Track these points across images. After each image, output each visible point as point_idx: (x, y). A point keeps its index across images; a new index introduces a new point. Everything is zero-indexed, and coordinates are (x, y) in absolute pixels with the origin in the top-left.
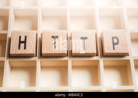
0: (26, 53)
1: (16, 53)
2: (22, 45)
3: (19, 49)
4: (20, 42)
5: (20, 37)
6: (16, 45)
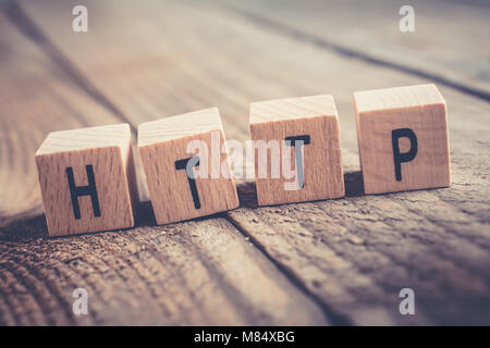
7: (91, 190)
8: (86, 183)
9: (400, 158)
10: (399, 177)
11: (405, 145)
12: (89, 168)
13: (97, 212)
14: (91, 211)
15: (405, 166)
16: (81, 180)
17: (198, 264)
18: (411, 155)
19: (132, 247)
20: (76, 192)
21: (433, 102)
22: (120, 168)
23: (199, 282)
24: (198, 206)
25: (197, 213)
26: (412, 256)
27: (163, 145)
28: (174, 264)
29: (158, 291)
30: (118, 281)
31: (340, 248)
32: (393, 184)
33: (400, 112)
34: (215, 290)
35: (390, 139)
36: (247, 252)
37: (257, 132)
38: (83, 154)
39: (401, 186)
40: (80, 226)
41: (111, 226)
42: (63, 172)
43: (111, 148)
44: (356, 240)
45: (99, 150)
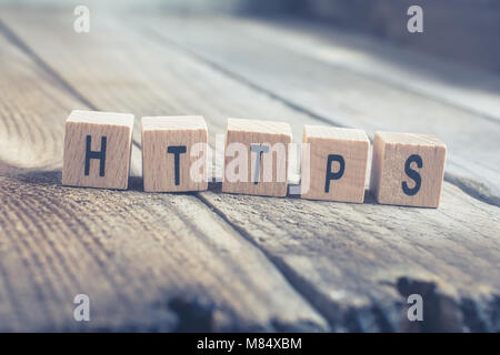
7: (101, 155)
8: (99, 150)
9: (330, 176)
10: (327, 190)
11: (336, 167)
12: (104, 139)
13: (102, 173)
14: (98, 172)
15: (333, 182)
16: (96, 147)
17: (176, 218)
18: (338, 176)
19: (126, 201)
20: (90, 155)
21: (361, 140)
22: (127, 143)
23: (178, 227)
24: (177, 183)
25: (175, 189)
26: (329, 235)
27: (162, 132)
28: (159, 215)
29: (149, 227)
30: (119, 217)
31: (279, 224)
32: (321, 193)
33: (337, 143)
34: (190, 233)
35: (326, 161)
36: (212, 217)
37: (232, 137)
38: (102, 127)
39: (327, 196)
40: (87, 181)
41: (110, 186)
42: (84, 137)
43: (123, 127)
44: (291, 221)
45: (114, 127)
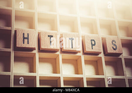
0: (29, 47)
1: (22, 47)
2: (26, 40)
3: (24, 43)
4: (24, 38)
5: (24, 34)
6: (21, 40)
